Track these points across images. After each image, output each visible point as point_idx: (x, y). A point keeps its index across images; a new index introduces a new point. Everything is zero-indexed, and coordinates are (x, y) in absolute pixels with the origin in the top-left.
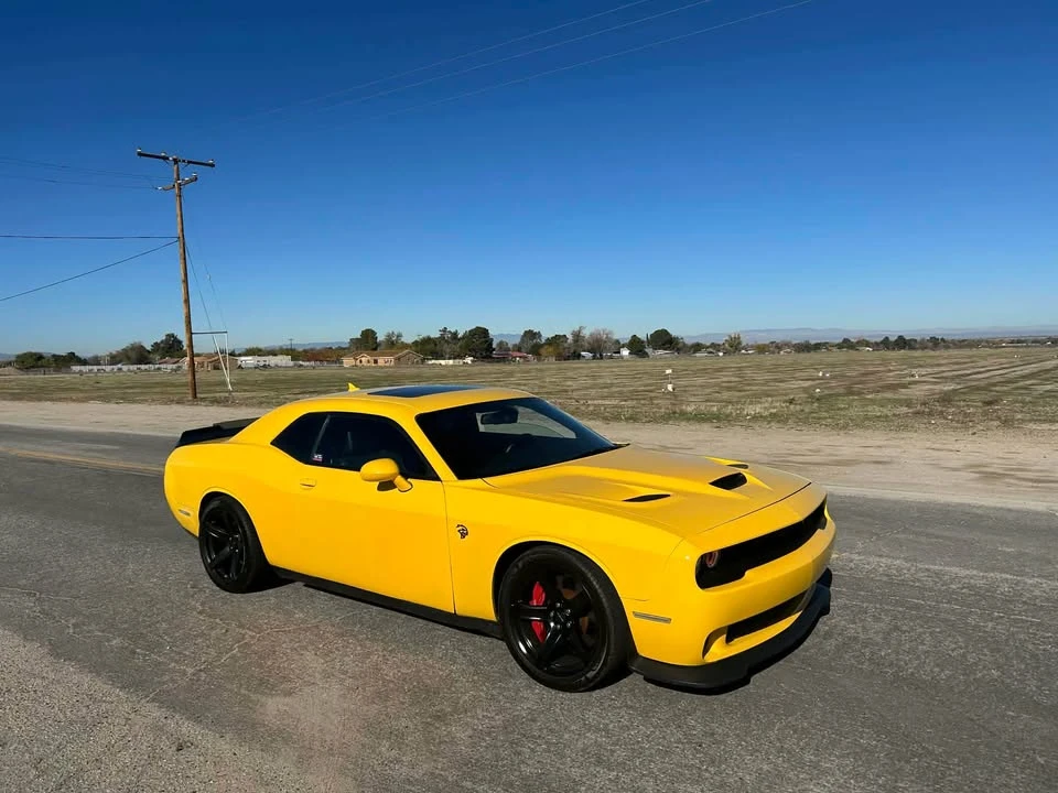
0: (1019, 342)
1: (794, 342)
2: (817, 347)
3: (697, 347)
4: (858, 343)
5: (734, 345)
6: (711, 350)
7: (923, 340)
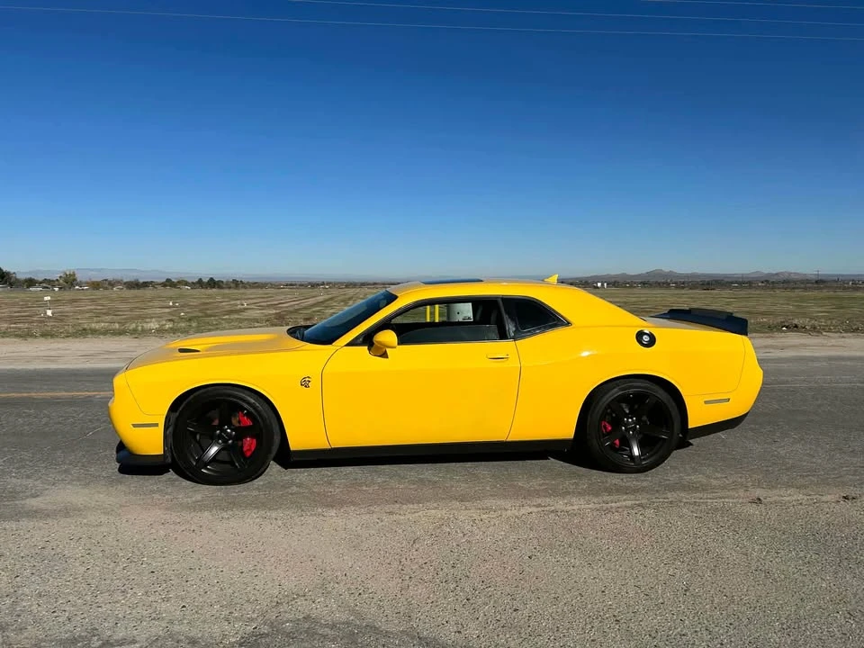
1: (125, 280)
2: (145, 285)
3: (31, 282)
4: (179, 282)
5: (69, 281)
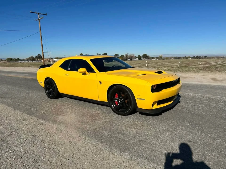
0: (223, 57)
1: (174, 57)
2: (179, 58)
3: (153, 58)
4: (188, 57)
5: (161, 58)
6: (155, 58)
7: (202, 57)
